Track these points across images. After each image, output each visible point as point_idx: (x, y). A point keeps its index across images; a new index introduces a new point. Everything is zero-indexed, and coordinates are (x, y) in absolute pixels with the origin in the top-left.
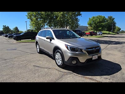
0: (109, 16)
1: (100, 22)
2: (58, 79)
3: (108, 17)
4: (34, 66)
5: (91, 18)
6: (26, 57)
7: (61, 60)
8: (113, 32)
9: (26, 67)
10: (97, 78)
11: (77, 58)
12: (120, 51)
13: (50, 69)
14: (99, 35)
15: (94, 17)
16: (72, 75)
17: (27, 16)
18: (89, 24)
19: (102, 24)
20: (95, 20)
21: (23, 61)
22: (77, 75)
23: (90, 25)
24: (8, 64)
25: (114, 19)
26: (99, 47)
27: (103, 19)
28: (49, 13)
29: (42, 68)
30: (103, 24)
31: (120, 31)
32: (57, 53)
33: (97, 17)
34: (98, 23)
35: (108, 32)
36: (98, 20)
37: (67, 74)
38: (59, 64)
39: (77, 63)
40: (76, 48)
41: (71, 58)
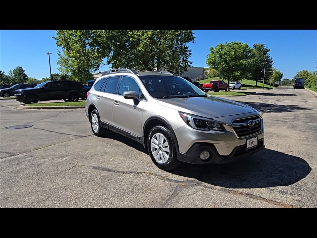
0: (257, 43)
1: (237, 58)
2: (168, 200)
3: (254, 46)
4: (94, 168)
5: (216, 48)
6: (66, 146)
7: (168, 151)
8: (266, 83)
9: (75, 172)
10: (261, 193)
11: (212, 145)
12: (293, 127)
13: (140, 176)
14: (233, 89)
15: (222, 47)
16: (200, 187)
17: (57, 39)
18: (210, 63)
19: (242, 64)
20: (226, 54)
21: (62, 157)
22: (212, 188)
23: (213, 64)
24: (22, 166)
25: (267, 51)
26: (258, 117)
27: (244, 51)
28: (116, 32)
29: (117, 172)
30: (244, 62)
31: (282, 80)
32: (157, 134)
33: (231, 46)
34: (233, 59)
35: (253, 83)
36: (233, 53)
37: (186, 187)
38: (161, 162)
39: (211, 157)
40: (208, 121)
41: (197, 145)
